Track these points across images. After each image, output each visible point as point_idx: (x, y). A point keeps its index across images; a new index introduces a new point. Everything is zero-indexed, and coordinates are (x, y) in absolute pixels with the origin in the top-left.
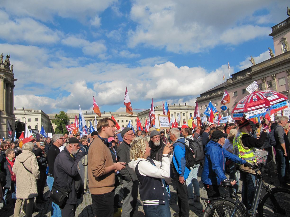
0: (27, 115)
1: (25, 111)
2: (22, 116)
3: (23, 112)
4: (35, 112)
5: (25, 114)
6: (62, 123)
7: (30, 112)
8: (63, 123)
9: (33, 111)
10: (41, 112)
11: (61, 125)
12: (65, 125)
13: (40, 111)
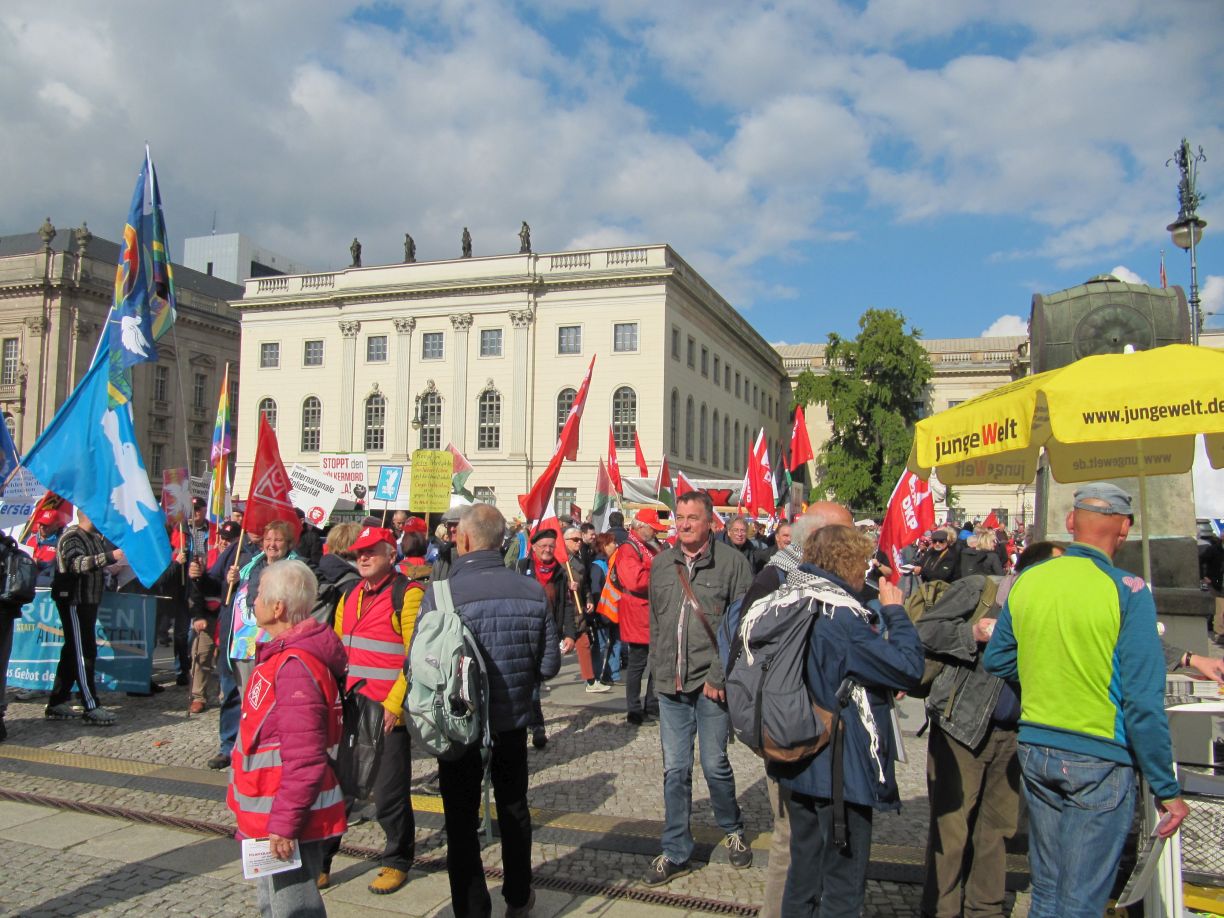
0: (550, 296)
1: (536, 258)
2: (517, 307)
3: (519, 266)
4: (620, 266)
5: (538, 287)
6: (873, 401)
7: (578, 269)
8: (884, 405)
9: (599, 262)
10: (669, 265)
11: (867, 417)
12: (898, 416)
13: (657, 259)
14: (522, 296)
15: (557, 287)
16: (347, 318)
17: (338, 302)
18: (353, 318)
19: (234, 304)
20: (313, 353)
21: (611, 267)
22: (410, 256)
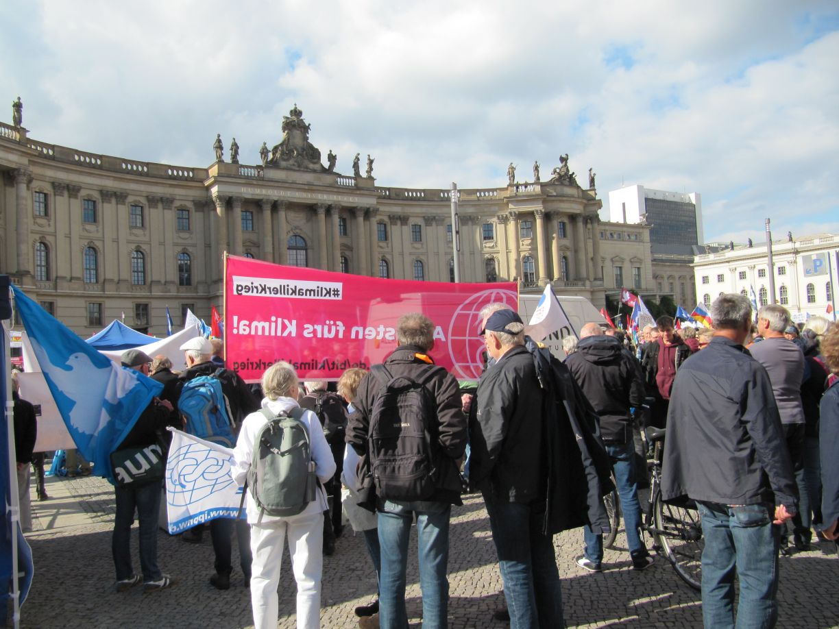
0: (800, 255)
1: (795, 242)
2: (789, 259)
3: (789, 246)
4: (824, 243)
5: (796, 252)
7: (809, 245)
9: (817, 242)
13: (835, 240)
14: (791, 255)
15: (802, 252)
16: (731, 267)
17: (728, 262)
18: (734, 267)
19: (691, 265)
20: (720, 278)
21: (821, 243)
22: (751, 245)
